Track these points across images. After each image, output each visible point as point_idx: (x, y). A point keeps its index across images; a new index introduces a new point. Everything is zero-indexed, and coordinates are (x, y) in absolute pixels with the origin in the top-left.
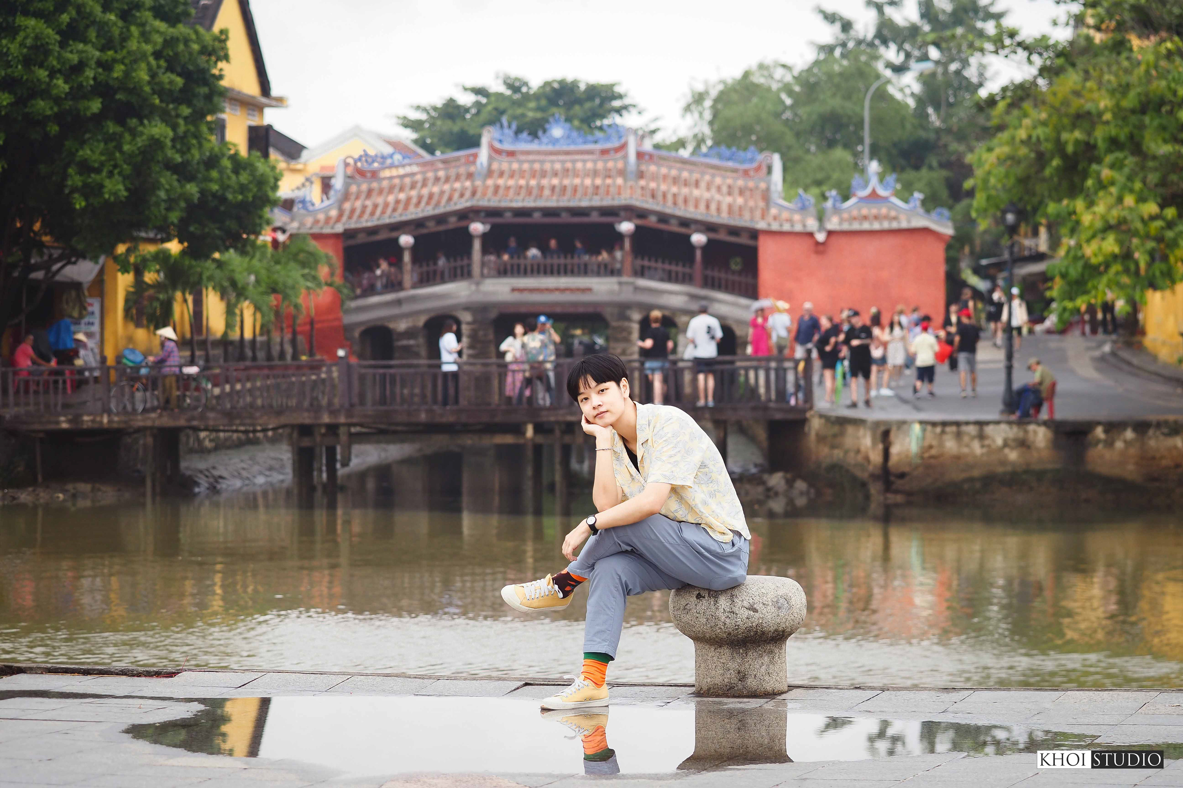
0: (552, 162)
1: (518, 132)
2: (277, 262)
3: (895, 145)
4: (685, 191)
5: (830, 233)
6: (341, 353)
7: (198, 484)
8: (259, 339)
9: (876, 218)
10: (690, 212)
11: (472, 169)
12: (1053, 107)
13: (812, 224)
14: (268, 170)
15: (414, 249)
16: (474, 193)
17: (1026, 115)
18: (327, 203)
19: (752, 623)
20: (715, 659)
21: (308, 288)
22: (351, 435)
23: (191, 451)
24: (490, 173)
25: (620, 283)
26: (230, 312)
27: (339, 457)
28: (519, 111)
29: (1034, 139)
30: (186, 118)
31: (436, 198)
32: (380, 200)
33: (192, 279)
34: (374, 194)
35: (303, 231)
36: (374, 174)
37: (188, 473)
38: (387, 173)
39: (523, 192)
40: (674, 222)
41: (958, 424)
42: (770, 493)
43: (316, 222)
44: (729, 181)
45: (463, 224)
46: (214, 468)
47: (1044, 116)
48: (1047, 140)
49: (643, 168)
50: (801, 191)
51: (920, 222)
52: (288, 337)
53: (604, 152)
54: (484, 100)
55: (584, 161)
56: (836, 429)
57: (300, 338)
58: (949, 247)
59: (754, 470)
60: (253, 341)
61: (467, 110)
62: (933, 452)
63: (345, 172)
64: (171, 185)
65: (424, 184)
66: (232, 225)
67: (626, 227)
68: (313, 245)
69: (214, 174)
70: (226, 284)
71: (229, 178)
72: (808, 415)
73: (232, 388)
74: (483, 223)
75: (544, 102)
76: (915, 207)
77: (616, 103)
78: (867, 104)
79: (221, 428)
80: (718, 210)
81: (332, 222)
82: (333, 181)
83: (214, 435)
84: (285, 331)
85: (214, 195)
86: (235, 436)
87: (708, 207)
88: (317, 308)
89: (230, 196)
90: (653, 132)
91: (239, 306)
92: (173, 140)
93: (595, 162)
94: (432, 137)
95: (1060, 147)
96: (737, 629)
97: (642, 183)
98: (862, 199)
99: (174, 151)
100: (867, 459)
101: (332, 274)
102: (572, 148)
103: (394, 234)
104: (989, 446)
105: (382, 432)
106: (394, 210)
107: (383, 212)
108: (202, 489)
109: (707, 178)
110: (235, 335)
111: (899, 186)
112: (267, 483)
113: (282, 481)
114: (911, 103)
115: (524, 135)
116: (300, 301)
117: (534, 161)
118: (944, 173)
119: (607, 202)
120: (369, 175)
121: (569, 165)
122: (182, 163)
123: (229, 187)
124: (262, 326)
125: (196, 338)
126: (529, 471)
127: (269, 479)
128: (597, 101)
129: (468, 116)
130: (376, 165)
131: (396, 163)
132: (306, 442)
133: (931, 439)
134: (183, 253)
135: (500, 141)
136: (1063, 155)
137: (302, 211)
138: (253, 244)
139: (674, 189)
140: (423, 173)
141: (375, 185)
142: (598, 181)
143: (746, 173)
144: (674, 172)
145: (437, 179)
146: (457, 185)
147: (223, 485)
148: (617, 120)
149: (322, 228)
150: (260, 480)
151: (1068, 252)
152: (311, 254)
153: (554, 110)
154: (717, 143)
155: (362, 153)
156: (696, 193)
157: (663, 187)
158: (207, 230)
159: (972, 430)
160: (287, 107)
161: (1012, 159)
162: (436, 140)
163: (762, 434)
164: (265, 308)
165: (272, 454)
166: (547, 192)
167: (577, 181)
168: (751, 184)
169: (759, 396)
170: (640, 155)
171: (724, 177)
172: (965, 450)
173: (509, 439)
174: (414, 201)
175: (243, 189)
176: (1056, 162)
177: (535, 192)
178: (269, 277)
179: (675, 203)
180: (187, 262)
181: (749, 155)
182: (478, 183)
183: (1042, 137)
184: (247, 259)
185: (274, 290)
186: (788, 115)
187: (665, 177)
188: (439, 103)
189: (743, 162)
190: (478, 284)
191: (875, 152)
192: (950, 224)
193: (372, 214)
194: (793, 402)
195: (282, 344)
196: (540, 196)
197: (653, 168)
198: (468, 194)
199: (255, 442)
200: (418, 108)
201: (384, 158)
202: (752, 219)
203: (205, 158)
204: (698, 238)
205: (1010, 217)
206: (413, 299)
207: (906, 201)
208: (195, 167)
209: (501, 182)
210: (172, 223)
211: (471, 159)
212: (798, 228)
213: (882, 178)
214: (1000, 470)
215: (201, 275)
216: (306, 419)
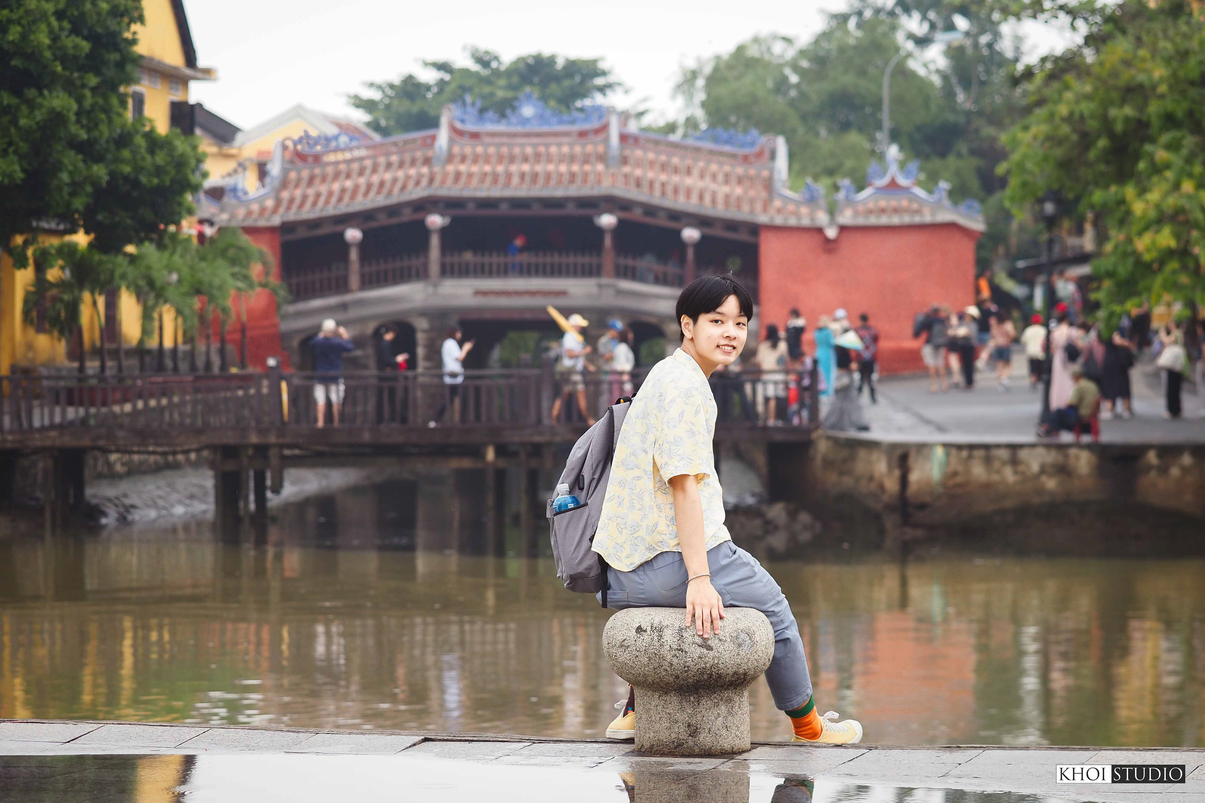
0: (522, 146)
1: (482, 111)
2: (203, 259)
3: (918, 128)
4: (676, 179)
5: (843, 229)
6: (271, 362)
7: (105, 514)
8: (182, 347)
9: (896, 211)
10: (681, 203)
11: (430, 153)
12: (1099, 78)
13: (822, 218)
14: (188, 150)
15: (363, 245)
16: (431, 180)
17: (1067, 87)
18: (262, 191)
19: (705, 663)
20: (660, 708)
21: (239, 289)
22: (284, 458)
23: (100, 476)
24: (450, 158)
25: (600, 286)
26: (147, 316)
27: (269, 482)
28: (487, 89)
29: (1077, 116)
30: (94, 90)
31: (388, 185)
32: (323, 189)
33: (102, 277)
34: (317, 181)
35: (234, 224)
36: (317, 158)
37: (94, 501)
38: (331, 158)
39: (489, 180)
40: (662, 214)
41: (987, 447)
42: (770, 527)
43: (249, 213)
44: (727, 168)
45: (418, 216)
46: (125, 495)
47: (1088, 88)
48: (1092, 117)
49: (627, 152)
50: (809, 180)
51: (946, 216)
52: (215, 346)
53: (582, 134)
54: (447, 77)
55: (559, 145)
56: (845, 453)
57: (230, 348)
58: (980, 247)
59: (750, 500)
60: (175, 350)
61: (428, 88)
62: (959, 479)
63: (283, 157)
64: (75, 167)
65: (374, 170)
66: (147, 213)
67: (607, 220)
68: (245, 240)
69: (126, 154)
70: (142, 283)
71: (143, 159)
72: (814, 435)
73: (146, 404)
74: (442, 215)
75: (515, 79)
76: (940, 200)
77: (599, 81)
78: (886, 81)
79: (136, 449)
80: (714, 201)
81: (267, 214)
82: (269, 167)
83: (126, 457)
84: (212, 338)
85: (126, 178)
86: (152, 458)
87: (701, 197)
88: (250, 312)
89: (144, 179)
90: (641, 114)
91: (158, 310)
92: (78, 114)
93: (571, 145)
94: (387, 119)
95: (1107, 124)
96: (686, 671)
97: (627, 169)
98: (879, 189)
99: (78, 126)
100: (881, 487)
101: (266, 273)
102: (545, 129)
103: (338, 228)
104: (1023, 473)
105: (320, 455)
106: (340, 200)
107: (327, 202)
108: (109, 520)
109: (701, 164)
110: (153, 343)
111: (922, 177)
112: (186, 513)
113: (205, 512)
114: (936, 80)
115: (490, 114)
116: (229, 303)
117: (501, 145)
118: (975, 162)
119: (586, 191)
120: (310, 159)
121: (542, 149)
122: (88, 140)
123: (142, 168)
124: (185, 333)
125: (108, 346)
126: (490, 500)
127: (190, 509)
128: (578, 79)
129: (429, 95)
130: (319, 148)
131: (342, 145)
132: (230, 466)
133: (955, 465)
134: (91, 245)
135: (463, 121)
136: (1112, 135)
137: (233, 201)
138: (174, 237)
139: (663, 177)
140: (374, 157)
141: (317, 171)
142: (575, 168)
143: (746, 159)
144: (663, 158)
145: (389, 166)
146: (412, 172)
147: (136, 516)
148: (599, 99)
149: (256, 220)
150: (179, 510)
151: (1116, 247)
152: (241, 249)
153: (528, 89)
154: (712, 125)
155: (302, 134)
156: (689, 181)
157: (650, 175)
158: (117, 219)
159: (1004, 454)
160: (215, 80)
161: (1053, 140)
162: (392, 123)
163: (761, 459)
164: (187, 311)
165: (195, 480)
166: (515, 180)
167: (551, 167)
168: (752, 172)
169: (756, 415)
170: (624, 138)
171: (721, 164)
172: (995, 477)
173: (466, 463)
174: (363, 189)
175: (159, 171)
176: (1102, 143)
177: (502, 180)
178: (192, 276)
179: (663, 193)
180: (97, 257)
181: (749, 139)
182: (437, 169)
183: (1086, 113)
184: (167, 254)
185: (197, 290)
186: (793, 93)
187: (652, 164)
188: (397, 80)
189: (743, 145)
190: (435, 286)
191: (895, 136)
192: (980, 218)
193: (315, 204)
194: (796, 421)
195: (208, 353)
196: (508, 184)
197: (639, 153)
198: (424, 182)
199: (175, 466)
200: (372, 85)
201: (328, 140)
202: (752, 212)
203: (116, 136)
204: (691, 234)
205: (1049, 208)
206: (361, 303)
207: (930, 192)
208: (105, 146)
209: (463, 168)
210: (77, 211)
211: (429, 141)
212: (806, 222)
213: (902, 165)
214: (1036, 500)
215: (112, 273)
216: (230, 438)
